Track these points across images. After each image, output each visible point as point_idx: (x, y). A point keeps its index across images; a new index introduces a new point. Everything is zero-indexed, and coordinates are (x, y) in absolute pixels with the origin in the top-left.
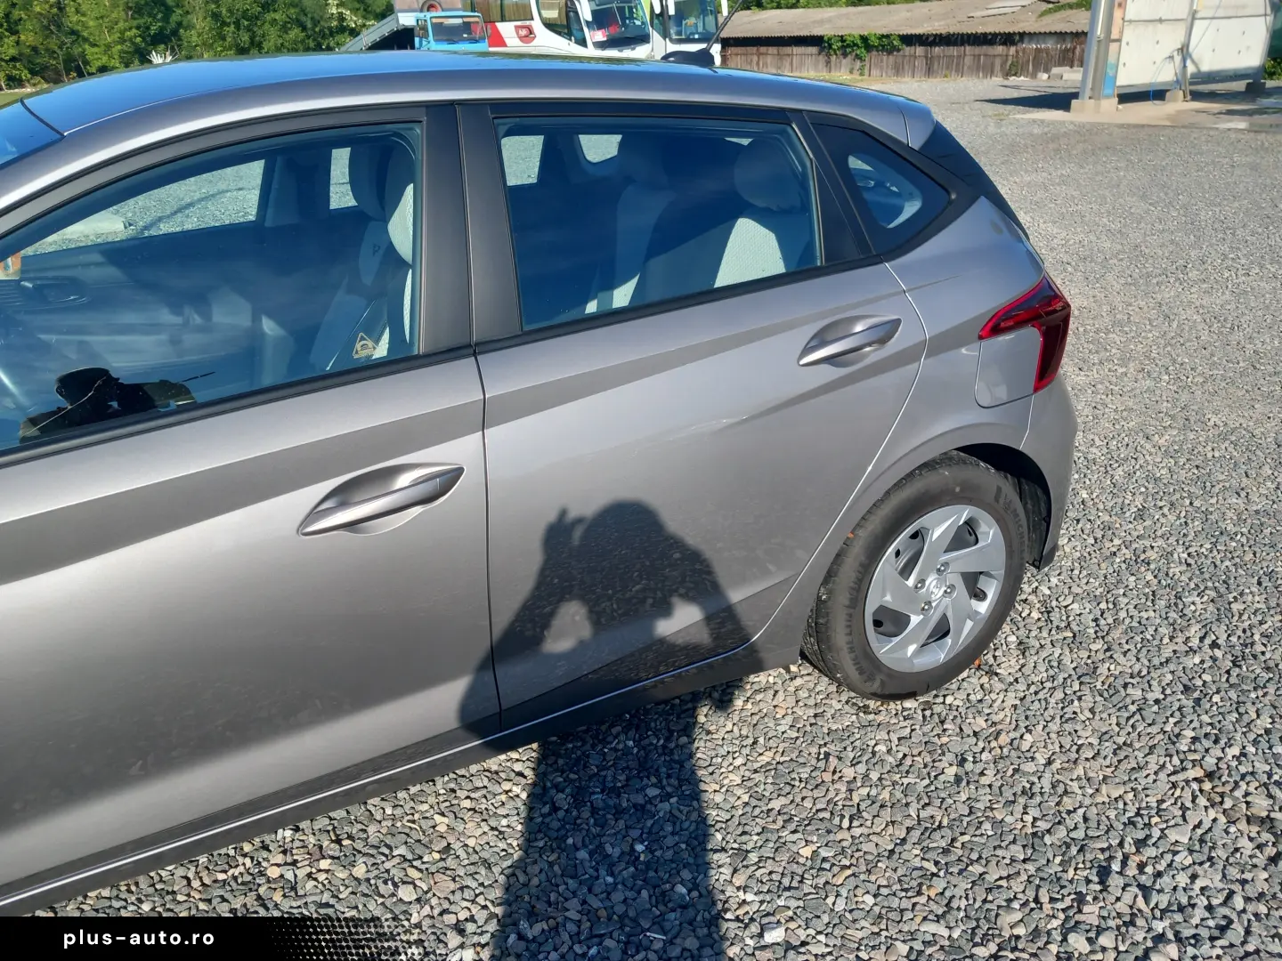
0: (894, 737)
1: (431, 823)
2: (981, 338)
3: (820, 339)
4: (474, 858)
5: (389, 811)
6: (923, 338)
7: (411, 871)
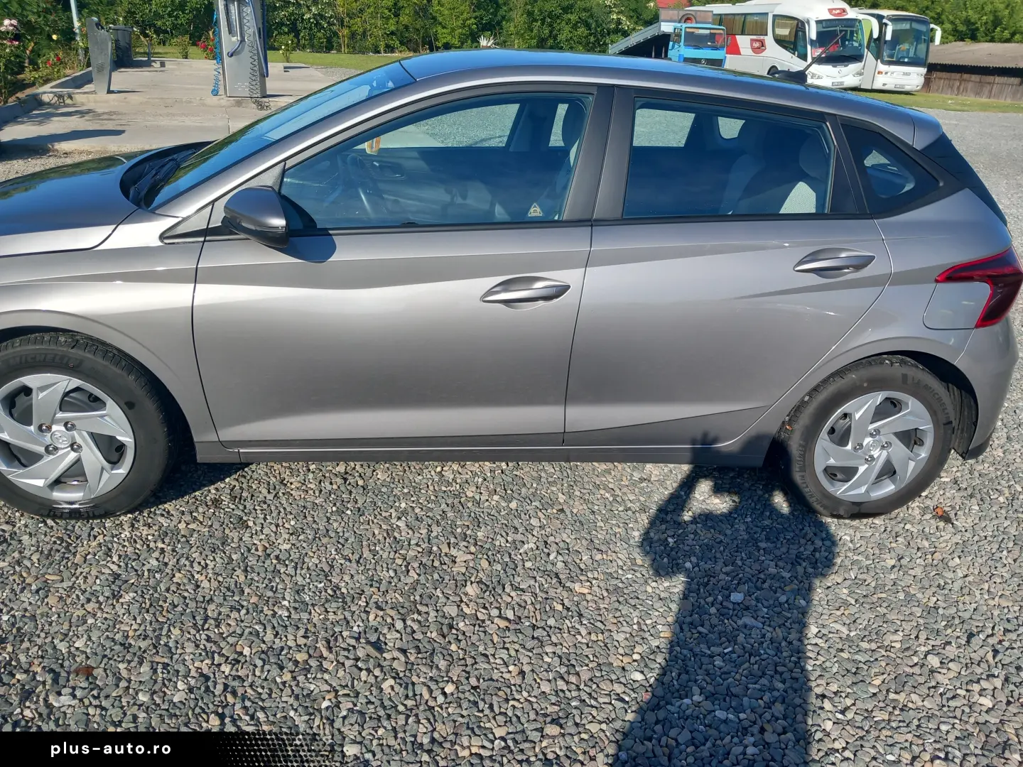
0: (858, 535)
1: (556, 496)
2: (937, 281)
3: (813, 257)
4: (575, 518)
5: (535, 485)
6: (889, 272)
7: (540, 514)
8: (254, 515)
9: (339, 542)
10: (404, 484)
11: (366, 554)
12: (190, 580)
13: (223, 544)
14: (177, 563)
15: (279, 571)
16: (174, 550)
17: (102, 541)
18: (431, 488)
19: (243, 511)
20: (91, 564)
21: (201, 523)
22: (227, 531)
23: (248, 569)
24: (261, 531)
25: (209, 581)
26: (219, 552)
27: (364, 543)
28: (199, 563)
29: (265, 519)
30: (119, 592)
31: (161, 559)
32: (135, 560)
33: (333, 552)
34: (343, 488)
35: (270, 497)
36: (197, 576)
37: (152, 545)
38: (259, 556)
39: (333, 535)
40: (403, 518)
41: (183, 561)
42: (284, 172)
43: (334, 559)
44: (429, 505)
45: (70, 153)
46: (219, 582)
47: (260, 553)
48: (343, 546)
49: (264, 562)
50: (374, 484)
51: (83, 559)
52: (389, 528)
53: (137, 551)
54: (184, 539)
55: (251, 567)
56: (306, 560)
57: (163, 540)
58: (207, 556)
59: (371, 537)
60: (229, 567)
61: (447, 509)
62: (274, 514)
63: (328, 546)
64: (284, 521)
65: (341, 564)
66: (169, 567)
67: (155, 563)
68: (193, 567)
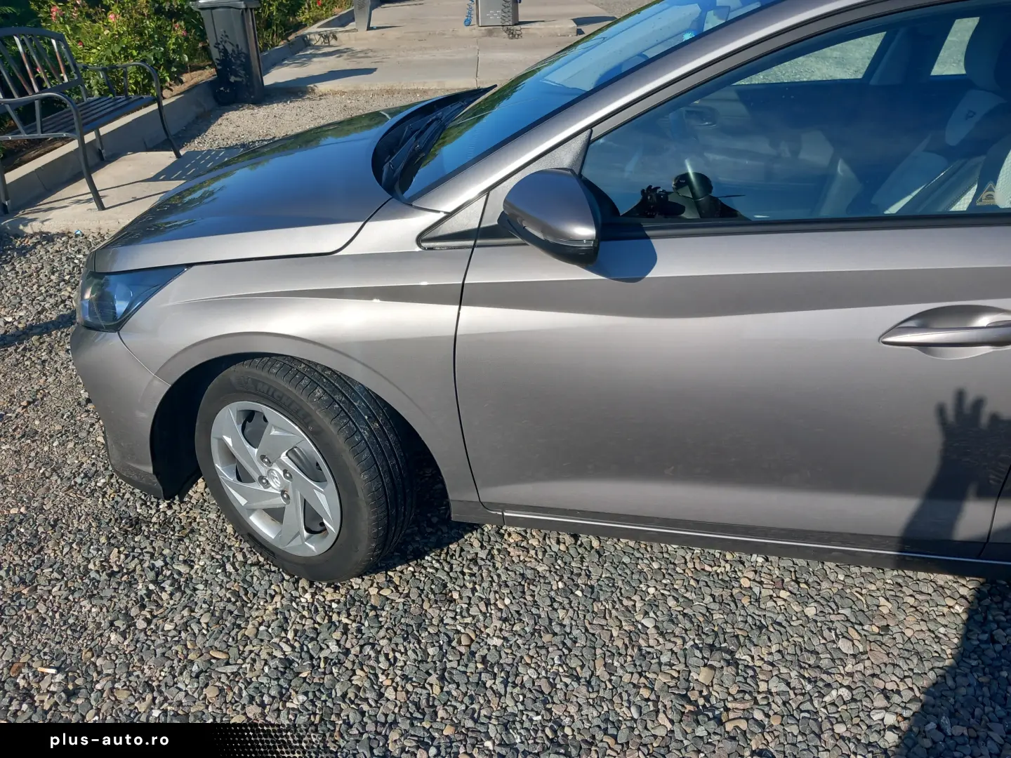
1: (876, 602)
5: (841, 577)
7: (851, 631)
8: (460, 582)
9: (564, 644)
10: (653, 553)
11: (600, 671)
12: (372, 683)
13: (419, 625)
14: (361, 652)
15: (485, 684)
16: (359, 630)
17: (279, 605)
18: (690, 565)
19: (448, 574)
20: (262, 641)
21: (396, 587)
22: (426, 606)
23: (446, 674)
24: (468, 610)
25: (396, 690)
26: (413, 640)
27: (599, 651)
28: (387, 655)
29: (474, 590)
30: (287, 690)
31: (342, 643)
32: (312, 639)
33: (557, 662)
34: (572, 551)
35: (482, 554)
36: (382, 678)
37: (335, 618)
38: (461, 654)
39: (557, 629)
40: (652, 614)
41: (368, 649)
42: (589, 142)
43: (557, 674)
44: (688, 595)
45: (325, 95)
46: (407, 692)
47: (463, 649)
48: (570, 650)
49: (466, 666)
50: (612, 549)
51: (255, 631)
52: (632, 628)
53: (316, 626)
54: (372, 614)
55: (450, 673)
56: (521, 669)
57: (348, 610)
58: (397, 645)
59: (607, 641)
60: (423, 667)
61: (712, 606)
62: (486, 585)
63: (550, 649)
64: (497, 596)
65: (567, 685)
66: (351, 657)
67: (334, 648)
68: (378, 662)
